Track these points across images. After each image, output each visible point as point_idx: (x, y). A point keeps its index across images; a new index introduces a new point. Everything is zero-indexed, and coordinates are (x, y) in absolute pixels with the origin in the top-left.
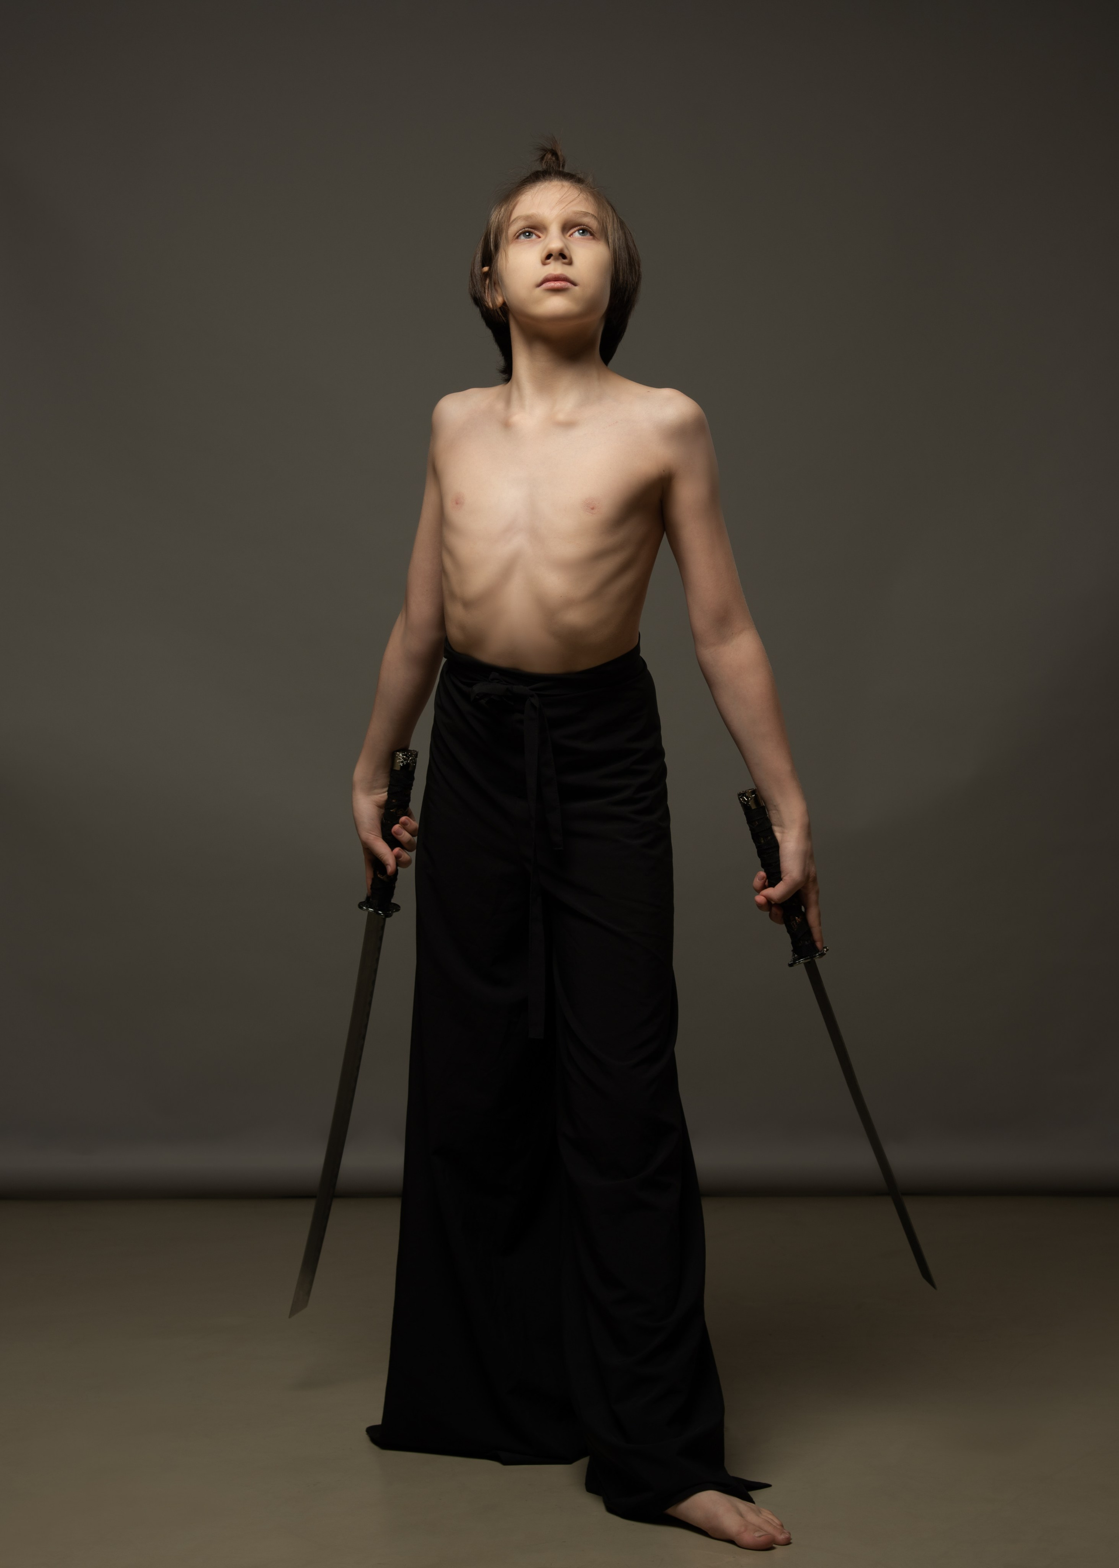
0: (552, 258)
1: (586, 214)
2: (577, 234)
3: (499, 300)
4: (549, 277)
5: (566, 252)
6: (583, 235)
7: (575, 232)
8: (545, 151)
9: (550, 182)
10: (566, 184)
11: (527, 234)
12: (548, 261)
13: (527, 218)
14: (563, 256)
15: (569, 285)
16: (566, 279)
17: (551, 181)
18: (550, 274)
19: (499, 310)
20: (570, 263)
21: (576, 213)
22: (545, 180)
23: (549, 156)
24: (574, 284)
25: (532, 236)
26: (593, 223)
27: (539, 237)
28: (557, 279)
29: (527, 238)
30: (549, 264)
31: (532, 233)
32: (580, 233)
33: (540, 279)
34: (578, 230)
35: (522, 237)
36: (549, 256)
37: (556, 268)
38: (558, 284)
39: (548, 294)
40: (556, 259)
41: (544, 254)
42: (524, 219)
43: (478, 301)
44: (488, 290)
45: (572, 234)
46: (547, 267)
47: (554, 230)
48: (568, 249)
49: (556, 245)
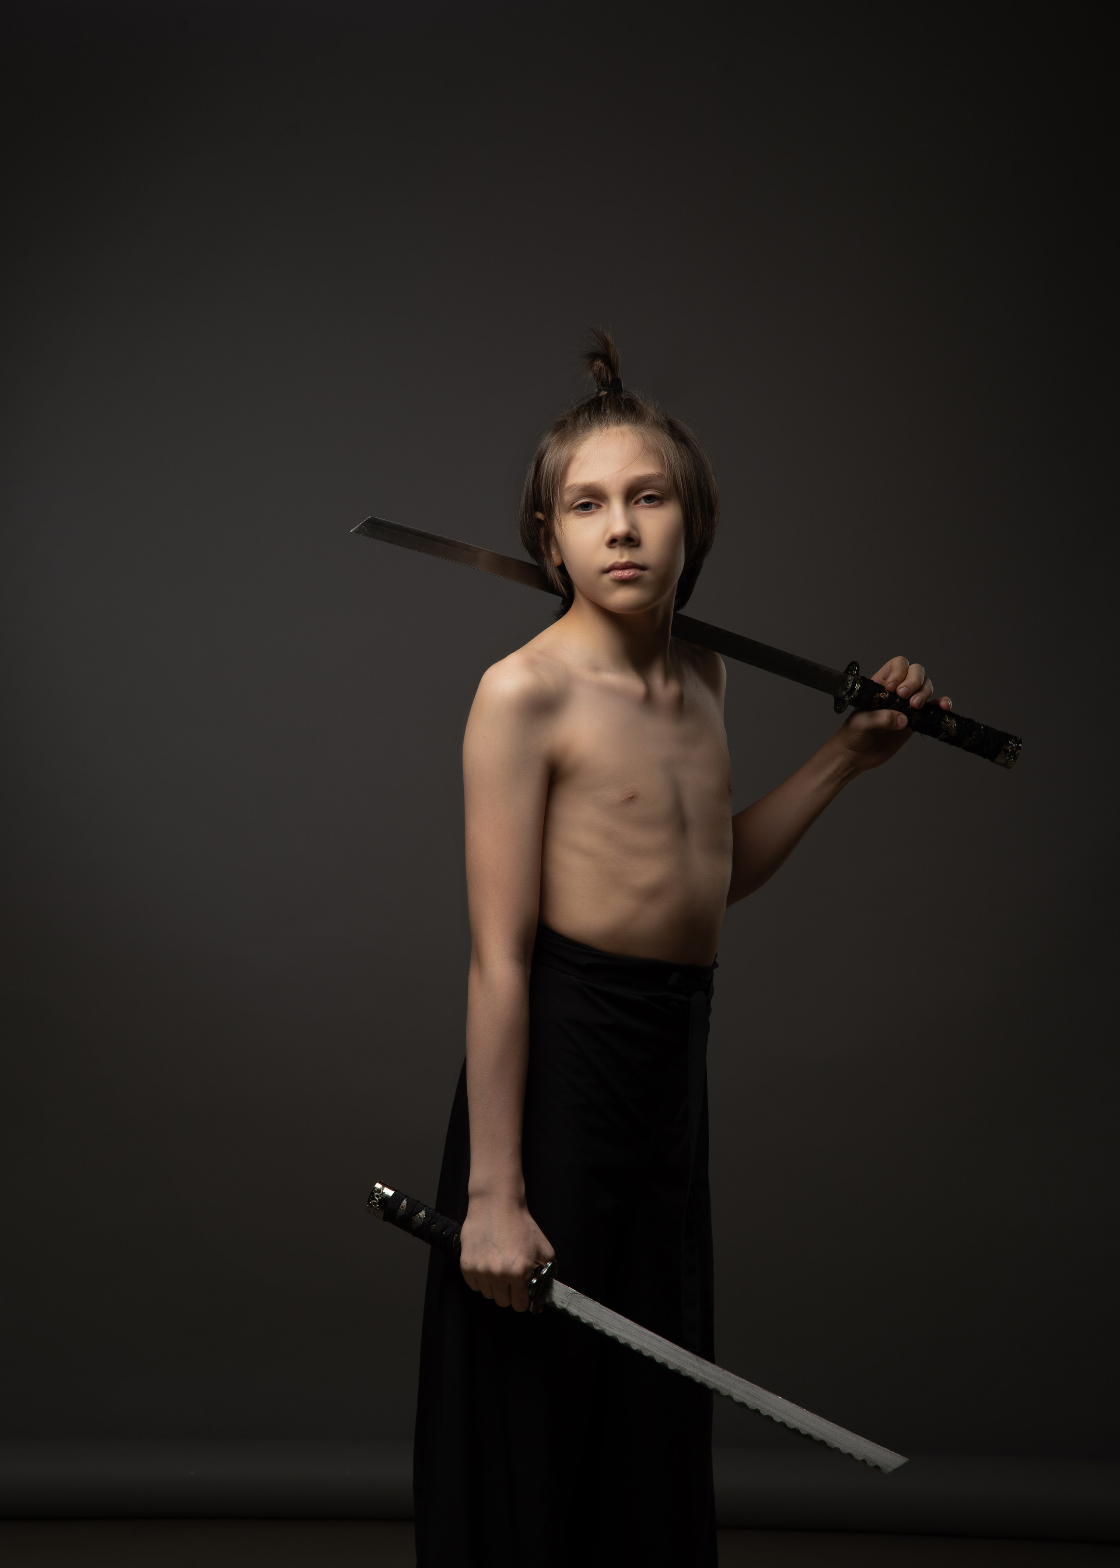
0: (617, 543)
2: (642, 503)
4: (616, 566)
5: (634, 533)
6: (649, 503)
7: (640, 500)
8: (594, 356)
11: (586, 505)
12: (614, 545)
14: (630, 541)
15: (638, 571)
16: (635, 566)
17: (607, 426)
18: (615, 561)
20: (639, 545)
21: (639, 478)
23: (599, 364)
24: (644, 569)
25: (592, 508)
27: (600, 510)
28: (624, 566)
29: (585, 509)
30: (614, 549)
31: (592, 504)
34: (644, 497)
35: (580, 511)
36: (613, 541)
37: (620, 554)
38: (626, 574)
39: (617, 584)
40: (623, 544)
41: (608, 537)
45: (636, 506)
46: (612, 551)
47: (616, 506)
48: (633, 525)
49: (619, 527)
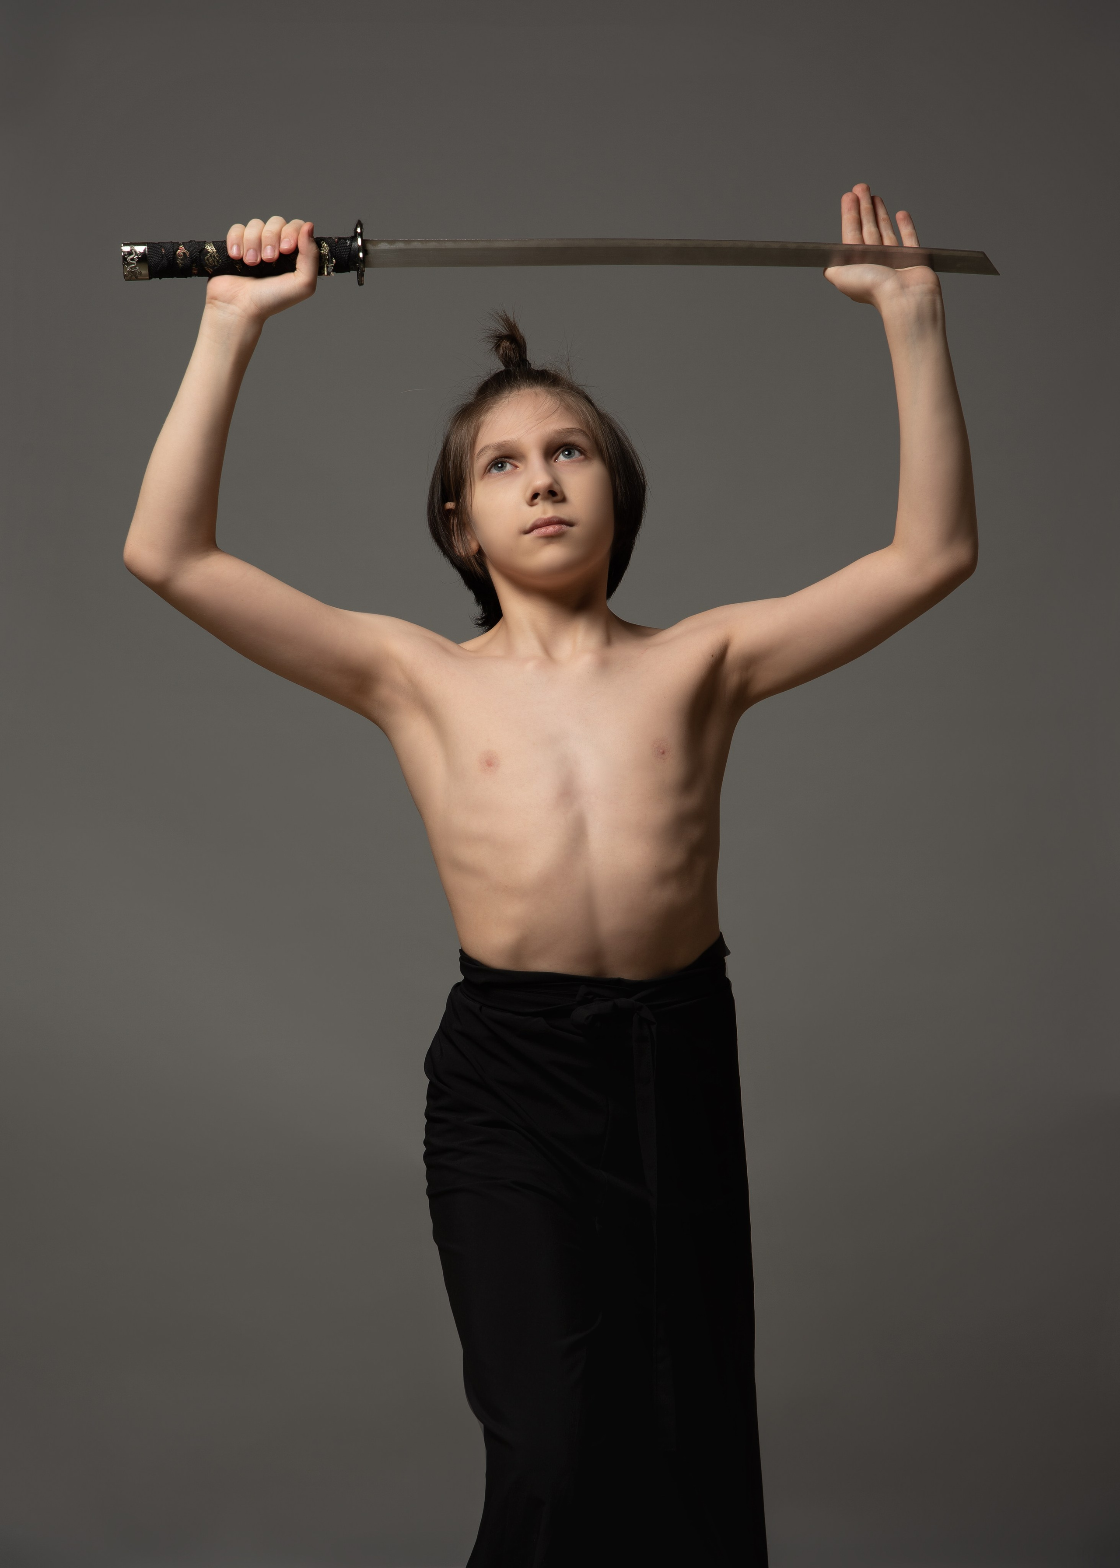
0: (539, 498)
1: (570, 431)
2: (562, 458)
3: (474, 546)
4: (539, 523)
5: (556, 488)
6: (569, 458)
7: (559, 455)
8: (500, 338)
9: (519, 390)
10: (539, 390)
11: (500, 465)
12: (536, 501)
13: (500, 446)
14: (554, 494)
15: (564, 527)
16: (561, 522)
17: (519, 388)
18: (539, 519)
19: (473, 561)
20: (564, 500)
21: (559, 433)
22: (512, 387)
23: (506, 344)
24: (570, 524)
25: (505, 467)
26: (579, 439)
27: (517, 467)
28: (548, 523)
29: (499, 471)
30: (536, 504)
31: (505, 462)
32: (565, 456)
33: (528, 526)
34: (563, 452)
35: (494, 471)
36: (535, 496)
37: (544, 510)
38: (551, 529)
39: (542, 541)
40: (545, 499)
41: (529, 494)
42: (496, 449)
43: (446, 548)
44: (458, 536)
45: (557, 458)
46: (534, 508)
47: (535, 459)
48: (556, 481)
49: (541, 480)
